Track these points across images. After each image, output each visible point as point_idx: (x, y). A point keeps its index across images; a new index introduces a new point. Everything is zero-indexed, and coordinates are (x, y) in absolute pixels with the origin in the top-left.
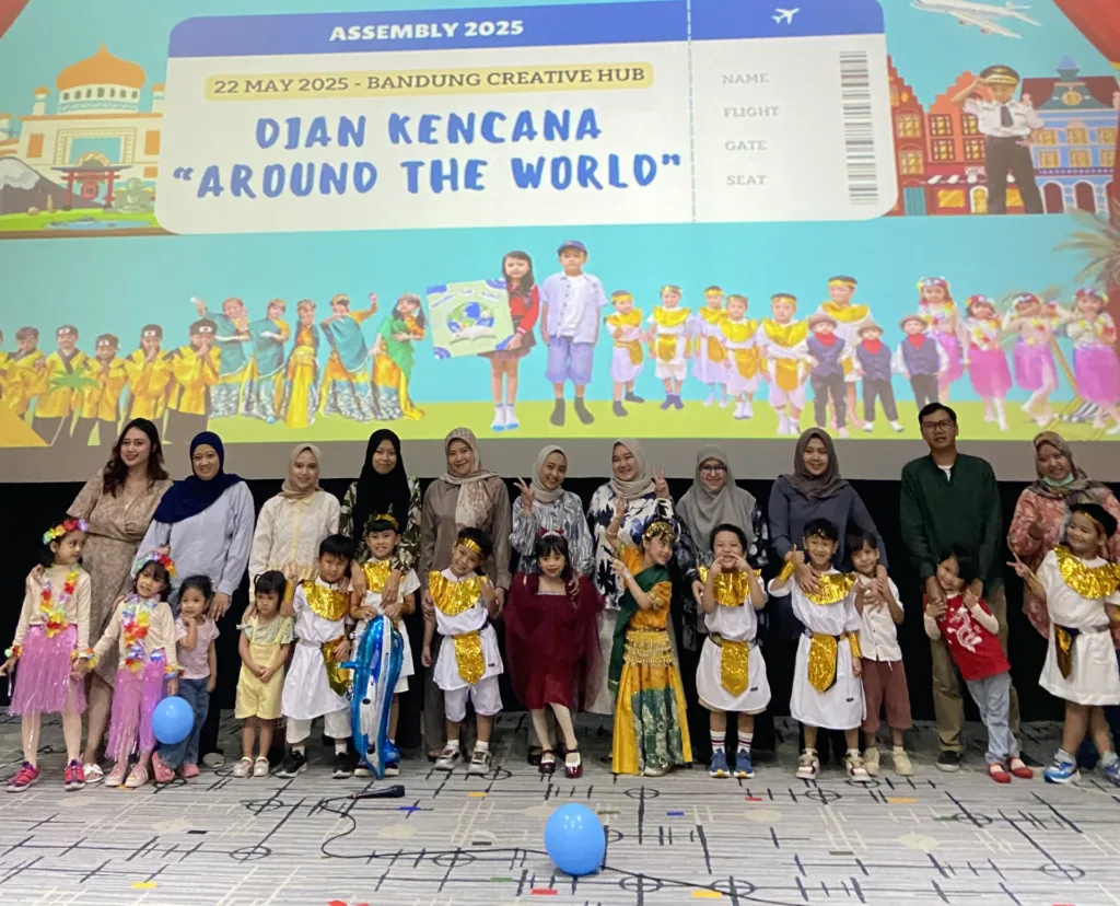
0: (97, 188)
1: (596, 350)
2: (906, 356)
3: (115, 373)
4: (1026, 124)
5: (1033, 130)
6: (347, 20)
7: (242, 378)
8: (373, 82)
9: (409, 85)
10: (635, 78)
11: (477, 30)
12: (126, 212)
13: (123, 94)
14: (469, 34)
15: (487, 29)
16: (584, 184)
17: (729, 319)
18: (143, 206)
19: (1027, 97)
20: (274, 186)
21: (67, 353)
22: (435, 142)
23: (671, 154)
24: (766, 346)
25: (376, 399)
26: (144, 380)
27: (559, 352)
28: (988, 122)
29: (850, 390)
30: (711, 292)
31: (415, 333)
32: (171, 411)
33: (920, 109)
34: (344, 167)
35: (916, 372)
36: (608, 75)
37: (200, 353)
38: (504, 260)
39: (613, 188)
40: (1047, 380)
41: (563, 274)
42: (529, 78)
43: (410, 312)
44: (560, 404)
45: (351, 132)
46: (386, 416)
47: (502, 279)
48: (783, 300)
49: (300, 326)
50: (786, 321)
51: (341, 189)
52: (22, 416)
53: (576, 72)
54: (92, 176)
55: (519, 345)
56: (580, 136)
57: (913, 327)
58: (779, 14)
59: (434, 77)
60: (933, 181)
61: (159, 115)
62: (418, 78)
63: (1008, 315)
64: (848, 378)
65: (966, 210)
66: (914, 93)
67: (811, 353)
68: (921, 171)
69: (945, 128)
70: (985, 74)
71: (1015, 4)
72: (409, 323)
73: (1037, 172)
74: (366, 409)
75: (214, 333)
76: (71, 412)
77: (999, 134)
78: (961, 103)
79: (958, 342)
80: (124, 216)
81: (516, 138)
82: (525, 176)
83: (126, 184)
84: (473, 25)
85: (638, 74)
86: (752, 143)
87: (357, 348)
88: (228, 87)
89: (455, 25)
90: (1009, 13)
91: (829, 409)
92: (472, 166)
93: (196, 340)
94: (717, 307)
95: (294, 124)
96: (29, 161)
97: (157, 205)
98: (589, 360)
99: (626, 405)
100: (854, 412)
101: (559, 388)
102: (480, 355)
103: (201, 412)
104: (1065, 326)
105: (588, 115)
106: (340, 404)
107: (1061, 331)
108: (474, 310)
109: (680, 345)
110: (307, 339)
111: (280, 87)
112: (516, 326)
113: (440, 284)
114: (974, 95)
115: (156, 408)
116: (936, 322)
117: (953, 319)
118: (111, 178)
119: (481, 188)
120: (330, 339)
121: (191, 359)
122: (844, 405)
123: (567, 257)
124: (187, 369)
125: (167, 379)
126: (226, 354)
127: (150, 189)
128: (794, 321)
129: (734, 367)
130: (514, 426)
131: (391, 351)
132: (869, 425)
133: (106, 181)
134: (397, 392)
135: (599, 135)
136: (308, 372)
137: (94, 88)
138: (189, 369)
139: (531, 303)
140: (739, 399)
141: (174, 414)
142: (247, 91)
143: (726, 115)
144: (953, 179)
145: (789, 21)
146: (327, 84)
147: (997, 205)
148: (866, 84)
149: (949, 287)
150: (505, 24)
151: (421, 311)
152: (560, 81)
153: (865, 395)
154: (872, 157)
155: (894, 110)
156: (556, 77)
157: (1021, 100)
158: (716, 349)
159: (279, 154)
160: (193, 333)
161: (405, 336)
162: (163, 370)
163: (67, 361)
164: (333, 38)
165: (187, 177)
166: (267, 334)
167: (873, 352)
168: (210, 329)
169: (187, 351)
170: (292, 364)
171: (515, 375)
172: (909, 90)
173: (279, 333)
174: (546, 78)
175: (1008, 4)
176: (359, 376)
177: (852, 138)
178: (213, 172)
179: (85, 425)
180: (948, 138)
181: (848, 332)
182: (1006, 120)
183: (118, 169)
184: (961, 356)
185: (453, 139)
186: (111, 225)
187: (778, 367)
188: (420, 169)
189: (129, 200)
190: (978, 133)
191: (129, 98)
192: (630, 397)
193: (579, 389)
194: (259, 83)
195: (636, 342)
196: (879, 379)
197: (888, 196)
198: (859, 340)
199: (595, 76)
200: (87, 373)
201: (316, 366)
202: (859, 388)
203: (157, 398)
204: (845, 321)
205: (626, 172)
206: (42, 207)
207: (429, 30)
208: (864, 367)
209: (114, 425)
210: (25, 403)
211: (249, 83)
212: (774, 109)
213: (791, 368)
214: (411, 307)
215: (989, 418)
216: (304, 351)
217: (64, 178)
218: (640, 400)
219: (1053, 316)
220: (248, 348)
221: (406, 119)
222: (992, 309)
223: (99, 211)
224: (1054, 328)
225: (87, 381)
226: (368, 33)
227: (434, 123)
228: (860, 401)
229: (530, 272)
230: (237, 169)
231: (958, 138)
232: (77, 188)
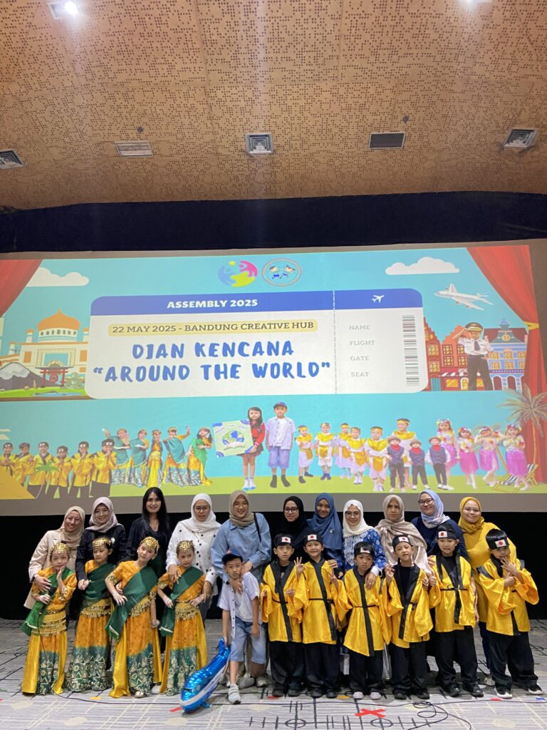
0: (57, 377)
1: (291, 452)
2: (431, 456)
3: (66, 464)
4: (485, 350)
5: (489, 352)
6: (175, 298)
7: (126, 467)
8: (187, 328)
9: (205, 329)
10: (309, 327)
11: (236, 304)
12: (71, 388)
13: (69, 333)
14: (232, 305)
15: (241, 303)
16: (286, 376)
17: (352, 439)
18: (79, 386)
19: (486, 337)
20: (141, 377)
21: (44, 455)
22: (217, 356)
23: (326, 362)
24: (369, 451)
25: (189, 476)
26: (80, 467)
27: (274, 453)
28: (469, 348)
29: (406, 470)
30: (344, 426)
31: (207, 445)
32: (93, 482)
33: (438, 342)
34: (174, 367)
35: (436, 462)
36: (297, 325)
37: (107, 454)
38: (249, 411)
39: (299, 378)
40: (494, 466)
41: (276, 418)
42: (260, 327)
43: (205, 435)
44: (275, 477)
45: (177, 351)
46: (194, 484)
47: (248, 420)
48: (376, 430)
49: (154, 442)
50: (378, 439)
51: (173, 378)
52: (23, 485)
53: (282, 324)
54: (55, 372)
55: (255, 450)
56: (284, 354)
57: (435, 442)
58: (375, 298)
59: (216, 326)
60: (444, 375)
61: (87, 343)
62: (209, 326)
63: (477, 436)
64: (405, 465)
65: (459, 389)
66: (436, 335)
67: (389, 454)
68: (439, 371)
69: (449, 351)
70: (468, 326)
71: (481, 294)
72: (205, 441)
73: (491, 371)
74: (185, 480)
75: (113, 445)
76: (46, 482)
77: (473, 354)
78: (457, 339)
79: (455, 449)
80: (70, 390)
81: (254, 354)
82: (259, 372)
83: (71, 375)
84: (234, 302)
85: (311, 325)
86: (363, 357)
87: (181, 452)
88: (119, 330)
89: (226, 301)
90: (478, 299)
91: (397, 479)
92: (234, 367)
93: (104, 448)
94: (347, 433)
95: (150, 347)
96: (24, 364)
97: (86, 385)
98: (288, 457)
99: (305, 478)
100: (408, 481)
101: (274, 470)
102: (238, 455)
103: (107, 482)
104: (502, 441)
105: (288, 344)
106: (173, 478)
107: (501, 444)
108: (235, 435)
109: (330, 450)
110: (156, 447)
111: (144, 329)
112: (254, 442)
113: (218, 422)
114: (463, 336)
115: (86, 480)
116: (445, 439)
117: (452, 438)
118: (64, 372)
119: (238, 377)
120: (168, 448)
121: (103, 458)
122: (403, 477)
123: (278, 409)
124: (100, 462)
125: (91, 467)
126: (119, 455)
127: (82, 378)
128: (381, 439)
129: (354, 460)
130: (253, 488)
131: (196, 454)
132: (415, 487)
133: (62, 374)
134: (199, 472)
135: (293, 354)
136: (158, 463)
137: (56, 330)
138: (101, 461)
139: (261, 431)
140: (356, 475)
141: (94, 483)
142: (128, 331)
143: (351, 344)
144: (453, 374)
145: (380, 301)
146: (166, 329)
147: (472, 386)
148: (414, 331)
149: (451, 424)
150: (249, 301)
151: (210, 435)
152: (275, 328)
153: (413, 473)
154: (417, 364)
155: (427, 343)
156: (273, 326)
157: (484, 338)
158: (346, 452)
159: (144, 361)
160: (103, 446)
161: (203, 447)
162: (89, 463)
163: (43, 459)
164: (168, 307)
165: (100, 372)
166: (139, 446)
167: (417, 454)
168: (111, 444)
169: (100, 454)
170: (150, 460)
171: (254, 464)
172: (433, 333)
173: (144, 445)
174: (268, 327)
175: (478, 294)
176: (182, 465)
177: (407, 355)
178: (112, 370)
179: (53, 489)
180: (451, 355)
181: (405, 444)
182: (477, 348)
183: (67, 368)
184: (456, 455)
185: (225, 354)
186: (65, 394)
187: (374, 460)
188: (210, 369)
189: (73, 383)
190: (464, 353)
191: (72, 335)
192: (307, 474)
193: (284, 471)
194: (134, 328)
195: (309, 449)
196: (419, 466)
197: (424, 381)
198: (411, 448)
199: (291, 325)
200: (53, 464)
201: (161, 461)
202: (411, 470)
203: (87, 476)
204: (404, 439)
205: (305, 371)
206: (31, 386)
207: (214, 304)
208: (413, 460)
209: (66, 488)
210: (24, 478)
211: (129, 328)
212: (373, 341)
213: (380, 461)
214: (205, 433)
215: (469, 483)
216: (155, 454)
217: (41, 372)
218: (311, 476)
219: (497, 437)
220: (129, 452)
221: (203, 345)
222: (470, 434)
223: (59, 388)
224: (498, 442)
225: (53, 468)
226: (185, 305)
227: (216, 347)
228: (411, 476)
229: (261, 416)
230: (124, 368)
231: (455, 355)
232: (48, 377)
